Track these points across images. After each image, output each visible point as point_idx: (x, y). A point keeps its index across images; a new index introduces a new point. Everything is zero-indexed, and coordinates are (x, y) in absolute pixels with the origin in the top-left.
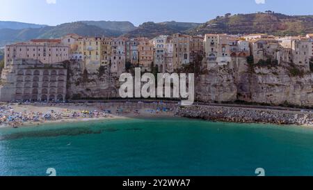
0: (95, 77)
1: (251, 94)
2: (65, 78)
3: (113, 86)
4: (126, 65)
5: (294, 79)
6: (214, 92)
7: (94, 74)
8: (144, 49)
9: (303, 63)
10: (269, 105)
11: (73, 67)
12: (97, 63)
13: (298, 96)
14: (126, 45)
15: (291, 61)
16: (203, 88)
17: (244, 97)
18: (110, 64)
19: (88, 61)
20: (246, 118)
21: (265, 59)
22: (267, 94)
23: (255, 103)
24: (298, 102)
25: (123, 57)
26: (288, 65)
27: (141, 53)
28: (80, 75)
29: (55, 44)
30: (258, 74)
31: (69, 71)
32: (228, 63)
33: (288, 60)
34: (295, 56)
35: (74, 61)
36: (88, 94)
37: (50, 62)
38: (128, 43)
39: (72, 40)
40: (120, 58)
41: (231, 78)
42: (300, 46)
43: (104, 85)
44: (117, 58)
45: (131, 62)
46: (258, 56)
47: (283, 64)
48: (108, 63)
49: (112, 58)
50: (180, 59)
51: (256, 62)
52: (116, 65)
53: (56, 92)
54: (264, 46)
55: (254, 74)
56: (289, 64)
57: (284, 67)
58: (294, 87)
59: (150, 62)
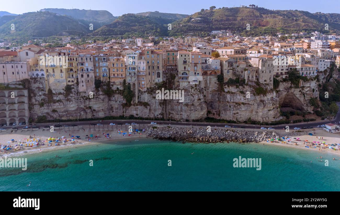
0: (61, 97)
1: (219, 112)
2: (26, 100)
3: (82, 106)
4: (95, 83)
5: (258, 98)
6: (185, 111)
7: (60, 94)
8: (115, 65)
9: (268, 81)
10: (235, 122)
11: (34, 86)
12: (63, 82)
13: (261, 114)
14: (94, 61)
15: (258, 79)
16: (175, 107)
17: (214, 114)
18: (78, 83)
19: (52, 80)
20: (213, 137)
21: (234, 78)
22: (234, 112)
23: (223, 120)
24: (260, 119)
25: (92, 75)
26: (254, 84)
27: (111, 70)
28: (44, 95)
29: (10, 58)
30: (227, 93)
31: (31, 92)
32: (200, 82)
33: (254, 79)
34: (261, 75)
35: (35, 80)
36: (55, 116)
37: (6, 82)
38: (97, 59)
39: (31, 54)
40: (88, 76)
41: (202, 97)
42: (267, 65)
43: (72, 106)
44: (85, 76)
45: (102, 79)
46: (228, 76)
47: (250, 83)
48: (75, 81)
49: (79, 77)
50: (153, 77)
51: (226, 81)
52: (84, 84)
53: (17, 115)
54: (235, 65)
55: (223, 93)
56: (255, 82)
57: (250, 86)
58: (258, 105)
59: (122, 80)
